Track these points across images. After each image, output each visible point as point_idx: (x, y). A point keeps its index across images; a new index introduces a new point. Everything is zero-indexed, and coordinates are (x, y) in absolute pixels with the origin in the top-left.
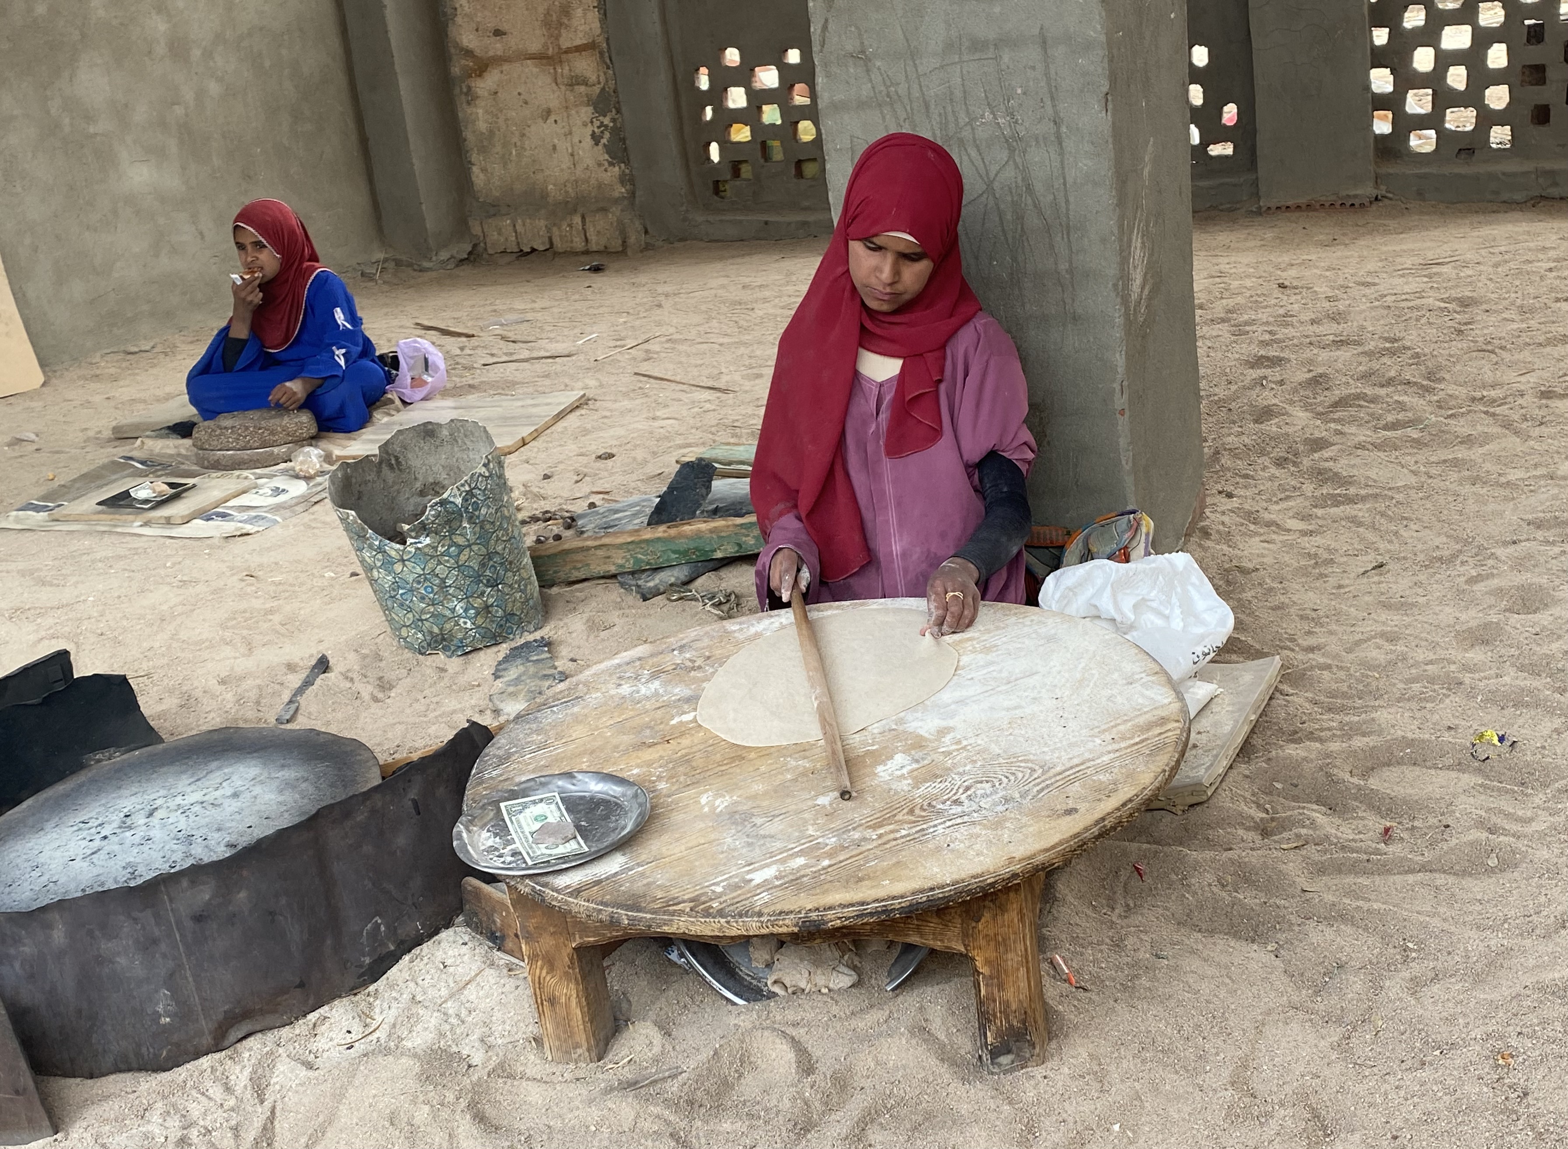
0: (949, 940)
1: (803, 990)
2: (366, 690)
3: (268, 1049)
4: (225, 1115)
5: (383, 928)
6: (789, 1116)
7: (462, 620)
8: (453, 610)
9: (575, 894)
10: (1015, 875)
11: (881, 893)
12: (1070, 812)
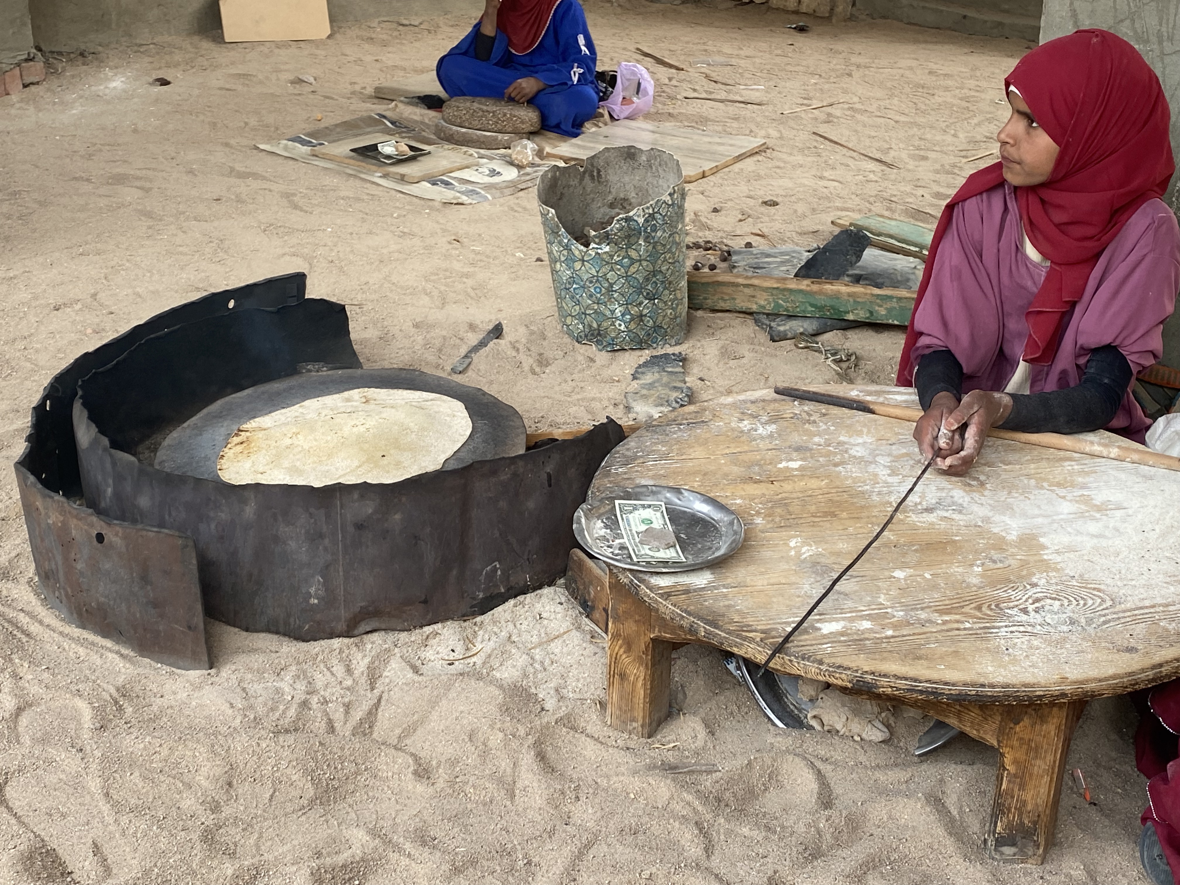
0: (985, 732)
1: (838, 732)
2: (528, 362)
3: (387, 646)
4: (342, 692)
5: (499, 572)
6: (801, 839)
7: (618, 322)
8: (613, 312)
9: (666, 596)
10: (1063, 695)
11: (934, 675)
12: (1131, 650)
